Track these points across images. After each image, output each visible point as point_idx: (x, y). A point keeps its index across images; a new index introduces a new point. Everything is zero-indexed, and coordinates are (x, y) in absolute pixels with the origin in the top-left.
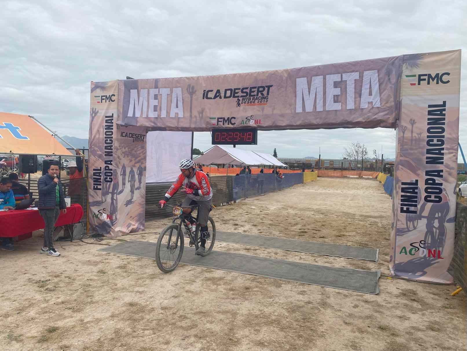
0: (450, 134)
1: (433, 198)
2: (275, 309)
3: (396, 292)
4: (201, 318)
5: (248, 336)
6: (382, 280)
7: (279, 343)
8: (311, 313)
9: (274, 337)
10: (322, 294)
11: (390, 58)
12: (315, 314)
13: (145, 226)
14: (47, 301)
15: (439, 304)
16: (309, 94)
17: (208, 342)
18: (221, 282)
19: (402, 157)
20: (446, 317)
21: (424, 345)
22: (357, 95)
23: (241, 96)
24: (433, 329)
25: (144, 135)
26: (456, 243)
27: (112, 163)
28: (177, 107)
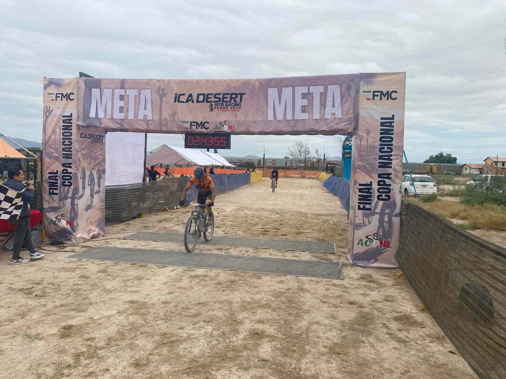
0: (397, 143)
1: (384, 197)
2: (263, 296)
3: (356, 276)
4: (202, 308)
5: (248, 318)
6: (343, 268)
7: (275, 320)
8: (293, 297)
9: (269, 316)
10: (298, 282)
11: (350, 74)
12: (297, 297)
13: (106, 232)
14: (45, 306)
15: (390, 283)
16: (280, 103)
17: (216, 324)
18: (207, 279)
19: (359, 161)
20: (396, 292)
21: (384, 311)
22: (322, 107)
23: (214, 102)
24: (387, 301)
25: (103, 136)
26: (401, 233)
27: (71, 165)
28: (145, 109)
